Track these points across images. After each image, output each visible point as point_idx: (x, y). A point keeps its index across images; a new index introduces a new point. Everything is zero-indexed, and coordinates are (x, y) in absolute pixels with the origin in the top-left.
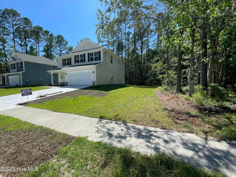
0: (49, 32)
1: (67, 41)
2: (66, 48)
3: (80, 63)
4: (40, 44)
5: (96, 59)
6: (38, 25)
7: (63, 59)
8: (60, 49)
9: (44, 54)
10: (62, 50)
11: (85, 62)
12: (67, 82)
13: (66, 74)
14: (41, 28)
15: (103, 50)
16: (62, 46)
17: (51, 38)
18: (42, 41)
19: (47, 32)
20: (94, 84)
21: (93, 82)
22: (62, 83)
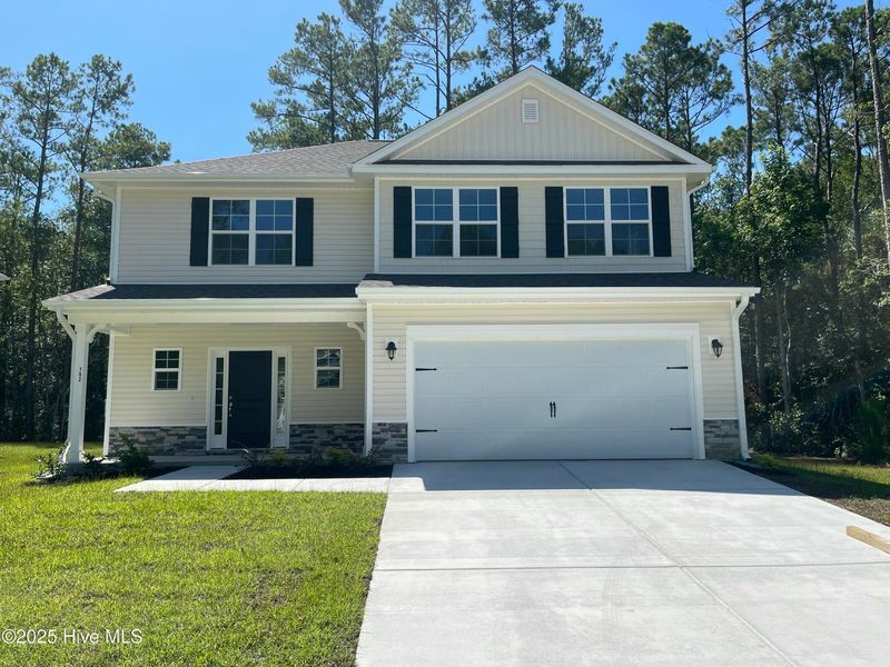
3: (458, 260)
5: (628, 242)
12: (399, 430)
20: (720, 445)
21: (711, 427)
22: (163, 434)
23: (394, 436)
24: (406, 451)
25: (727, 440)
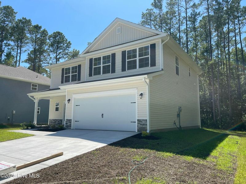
0: (40, 28)
1: (69, 42)
2: (67, 54)
3: (102, 76)
4: (23, 49)
5: (144, 63)
6: (24, 17)
7: (63, 69)
8: (57, 56)
9: (28, 65)
10: (60, 58)
11: (114, 71)
12: (70, 121)
13: (69, 100)
14: (29, 21)
15: (162, 41)
16: (60, 51)
17: (44, 37)
18: (27, 43)
19: (37, 27)
20: (141, 128)
21: (139, 122)
22: (56, 121)
23: (69, 122)
24: (71, 126)
25: (144, 126)
